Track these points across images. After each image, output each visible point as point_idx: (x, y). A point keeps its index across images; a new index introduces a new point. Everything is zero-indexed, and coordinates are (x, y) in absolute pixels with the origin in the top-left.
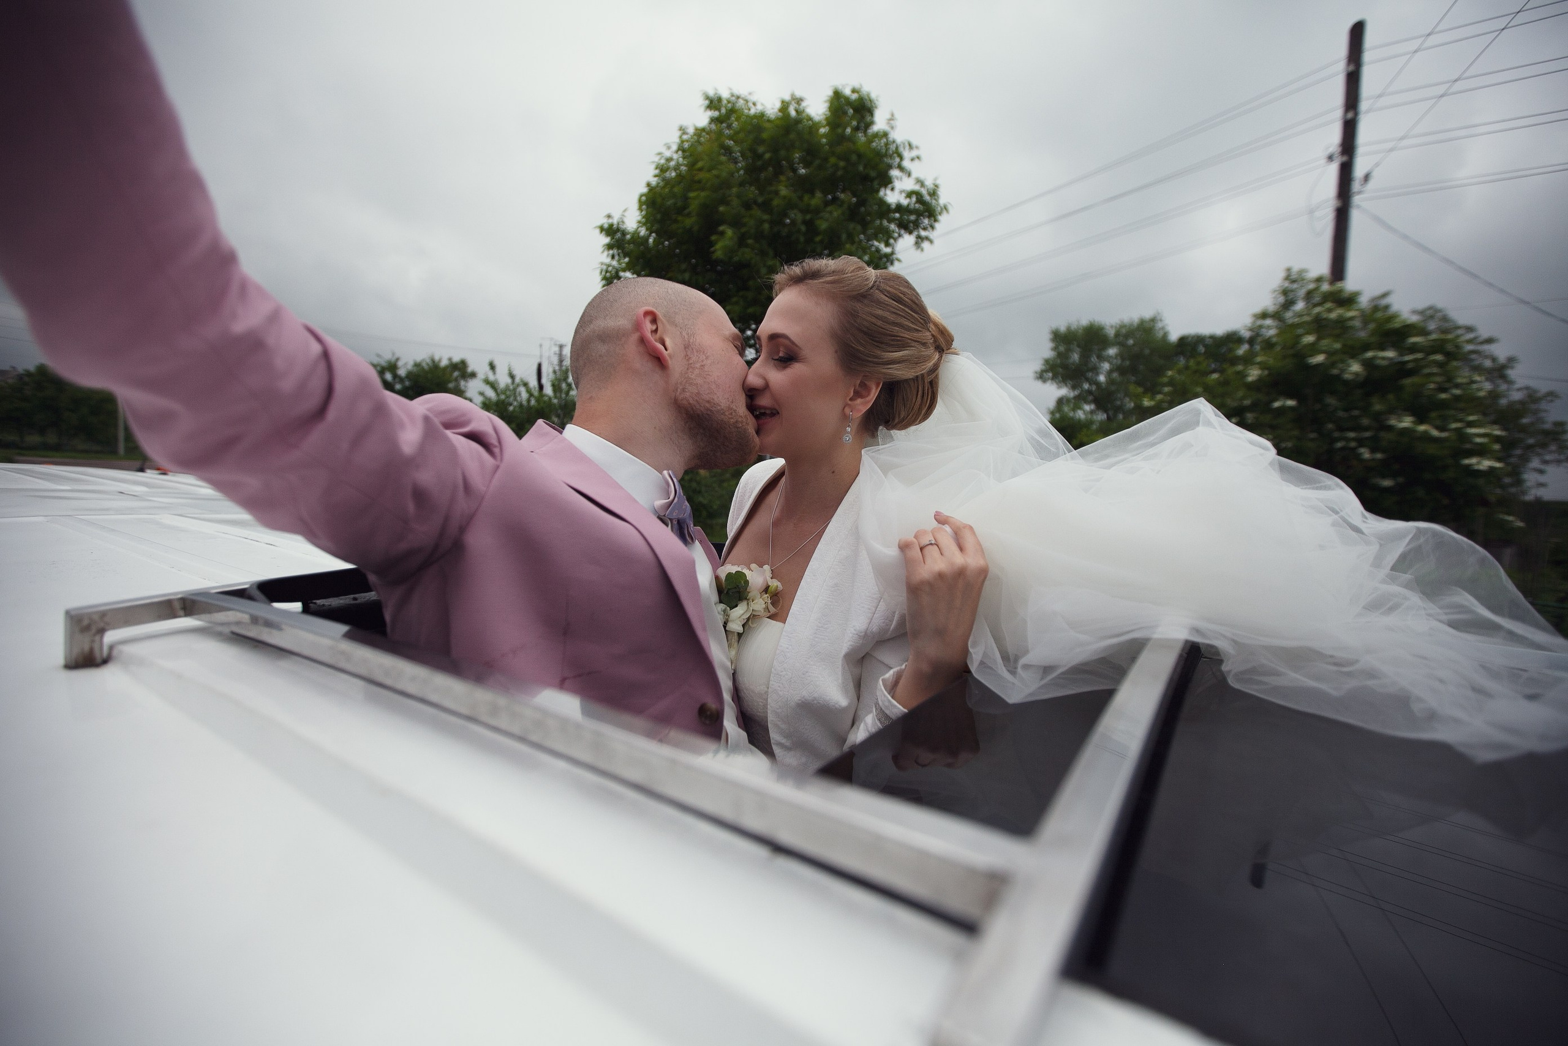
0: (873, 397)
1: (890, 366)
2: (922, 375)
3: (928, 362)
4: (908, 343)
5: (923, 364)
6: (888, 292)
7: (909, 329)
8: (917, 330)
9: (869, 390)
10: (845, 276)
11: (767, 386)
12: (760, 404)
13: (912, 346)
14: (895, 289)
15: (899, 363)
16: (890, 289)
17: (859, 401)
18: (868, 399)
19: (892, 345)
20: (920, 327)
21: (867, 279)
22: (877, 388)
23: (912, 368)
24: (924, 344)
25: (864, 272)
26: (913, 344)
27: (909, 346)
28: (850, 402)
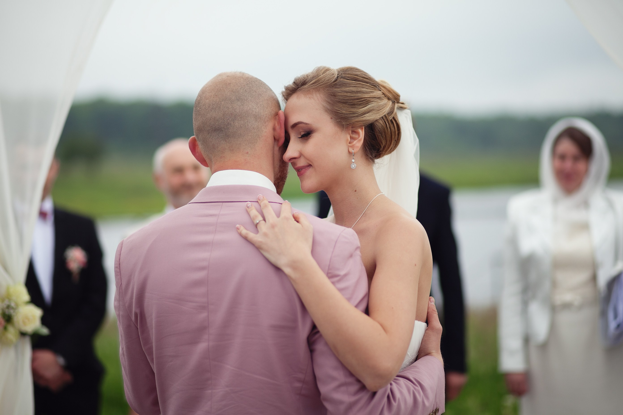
0: (362, 136)
1: (363, 116)
2: (385, 116)
3: (386, 107)
4: (369, 100)
5: (383, 110)
6: (348, 77)
7: (367, 93)
8: (372, 92)
9: (358, 133)
10: (320, 77)
11: (301, 155)
12: (300, 166)
13: (372, 101)
14: (351, 74)
15: (368, 113)
16: (349, 76)
17: (355, 142)
18: (360, 138)
19: (360, 104)
20: (373, 90)
21: (333, 74)
22: (362, 131)
23: (377, 114)
24: (379, 98)
25: (329, 71)
26: (372, 100)
27: (370, 102)
28: (350, 145)
